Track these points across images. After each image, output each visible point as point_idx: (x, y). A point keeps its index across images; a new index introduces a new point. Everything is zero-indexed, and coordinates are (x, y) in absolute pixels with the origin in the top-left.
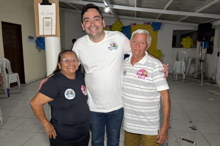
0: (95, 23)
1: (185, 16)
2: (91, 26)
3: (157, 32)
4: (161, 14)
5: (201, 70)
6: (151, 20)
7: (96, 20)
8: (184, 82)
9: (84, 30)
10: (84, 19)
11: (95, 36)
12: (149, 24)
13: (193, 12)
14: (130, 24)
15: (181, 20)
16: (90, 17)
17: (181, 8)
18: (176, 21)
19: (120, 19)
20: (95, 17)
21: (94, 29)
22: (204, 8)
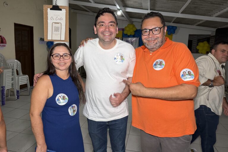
1: (202, 20)
2: (105, 31)
4: (176, 18)
7: (111, 25)
11: (108, 42)
13: (210, 16)
15: (198, 24)
16: (105, 22)
17: (197, 12)
18: (192, 25)
19: (133, 22)
20: (111, 22)
21: (107, 34)
22: (222, 12)
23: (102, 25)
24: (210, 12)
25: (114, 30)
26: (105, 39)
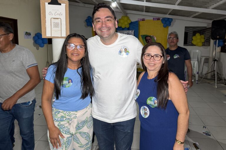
0: (107, 24)
1: (198, 12)
2: (102, 27)
3: (168, 28)
4: (172, 10)
5: (215, 71)
6: (161, 16)
7: (108, 20)
8: (197, 83)
9: (94, 30)
10: (95, 20)
11: (106, 37)
12: (159, 20)
13: (206, 8)
14: (138, 19)
15: (194, 16)
16: (101, 17)
17: (193, 4)
18: (188, 17)
19: (127, 14)
20: (107, 17)
21: (105, 30)
22: (218, 4)
23: (99, 21)
24: (206, 4)
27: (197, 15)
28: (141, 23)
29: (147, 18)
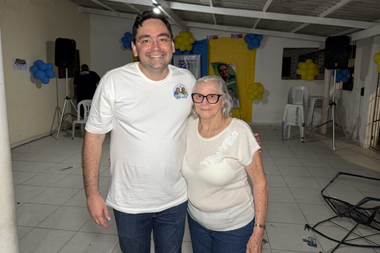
0: (160, 46)
1: (303, 23)
3: (255, 50)
4: (259, 20)
5: (332, 121)
6: (244, 31)
7: (162, 40)
8: (303, 142)
10: (140, 38)
12: (241, 37)
13: (316, 16)
14: (207, 36)
15: (296, 30)
17: (293, 10)
18: (287, 31)
19: (188, 28)
21: (157, 56)
22: (334, 8)
23: (147, 41)
24: (314, 9)
25: (168, 47)
26: (153, 64)
27: (302, 29)
28: (212, 43)
29: (221, 35)
